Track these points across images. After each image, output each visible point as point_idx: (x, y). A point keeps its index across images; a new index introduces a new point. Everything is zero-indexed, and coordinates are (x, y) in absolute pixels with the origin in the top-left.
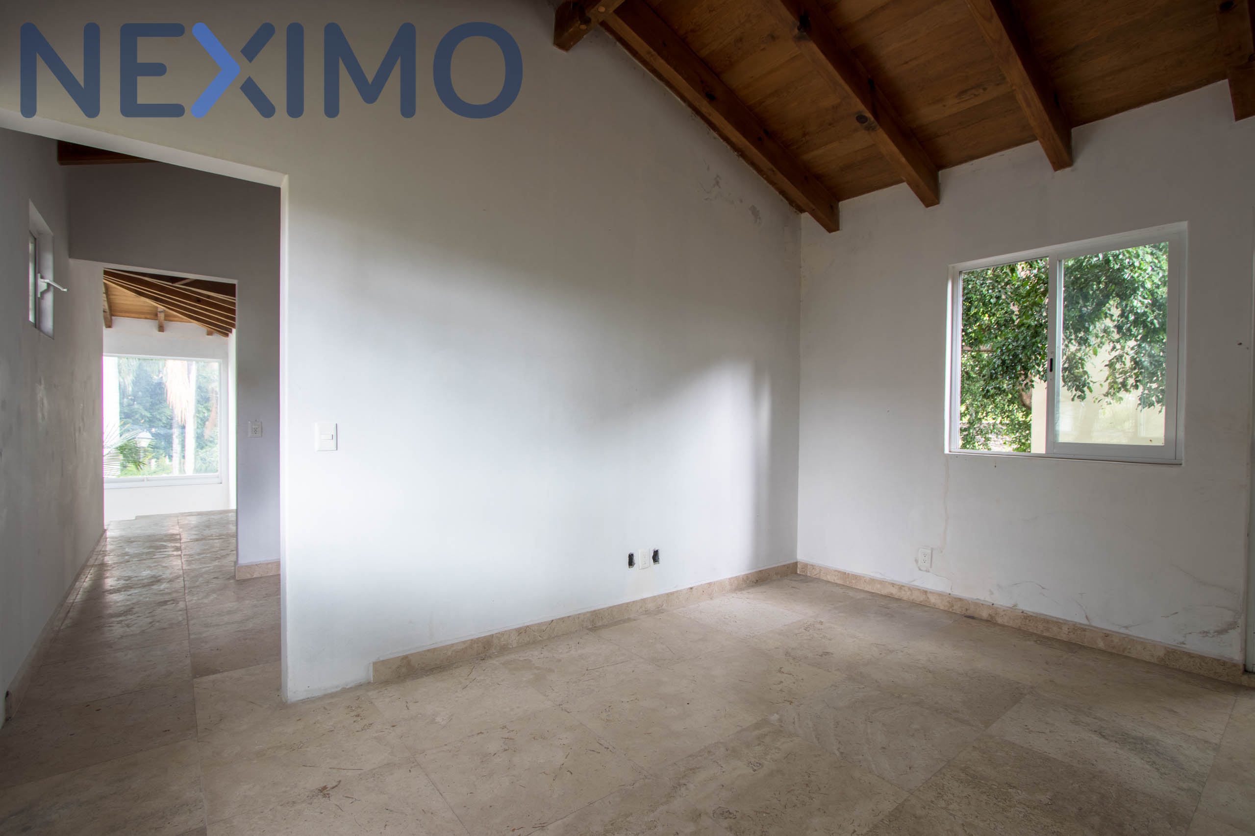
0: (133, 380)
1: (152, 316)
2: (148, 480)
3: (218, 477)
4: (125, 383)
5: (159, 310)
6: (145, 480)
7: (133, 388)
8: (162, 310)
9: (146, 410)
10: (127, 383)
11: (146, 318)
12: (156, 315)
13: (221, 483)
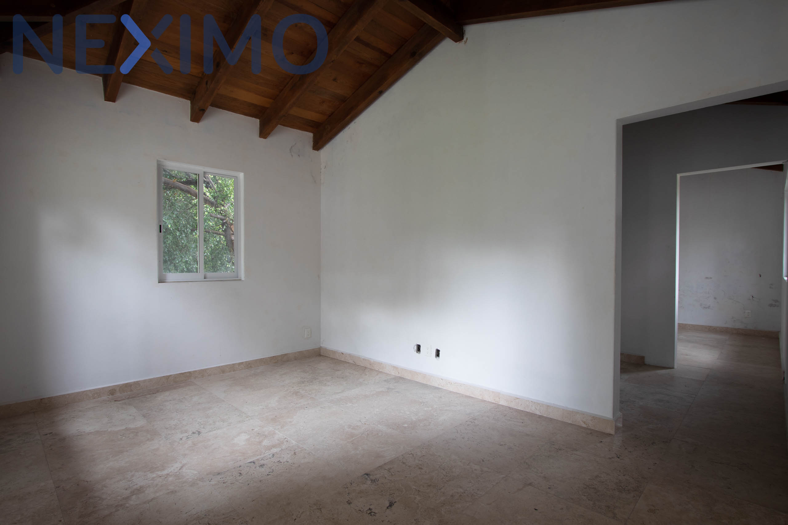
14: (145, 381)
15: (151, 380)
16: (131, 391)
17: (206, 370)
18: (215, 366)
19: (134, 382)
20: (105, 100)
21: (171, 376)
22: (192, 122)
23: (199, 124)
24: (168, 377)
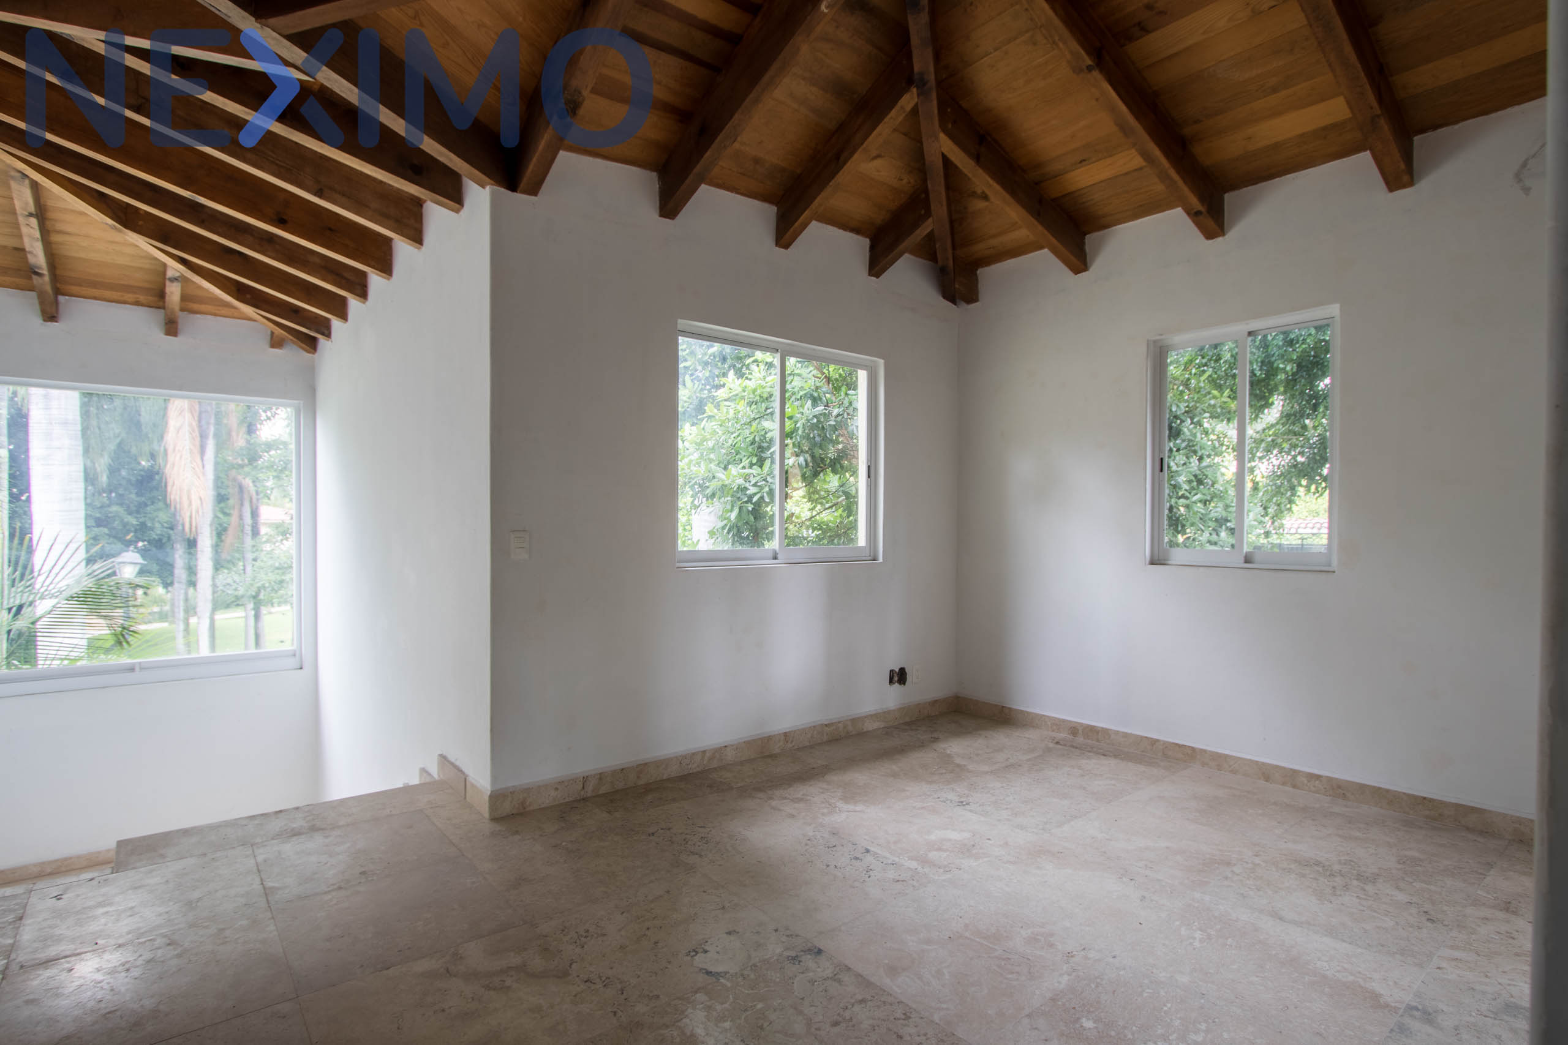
0: (110, 465)
1: (151, 299)
2: (142, 669)
3: (294, 655)
4: (95, 469)
5: (170, 274)
6: (137, 669)
7: (108, 477)
8: (177, 274)
9: (130, 514)
10: (99, 470)
11: (137, 303)
12: (161, 295)
13: (301, 668)
14: (1117, 733)
15: (1126, 735)
16: (1098, 740)
17: (1226, 757)
18: (1249, 757)
19: (1103, 728)
20: (1076, 274)
21: (1158, 740)
22: (1211, 241)
23: (1226, 237)
24: (1154, 742)
